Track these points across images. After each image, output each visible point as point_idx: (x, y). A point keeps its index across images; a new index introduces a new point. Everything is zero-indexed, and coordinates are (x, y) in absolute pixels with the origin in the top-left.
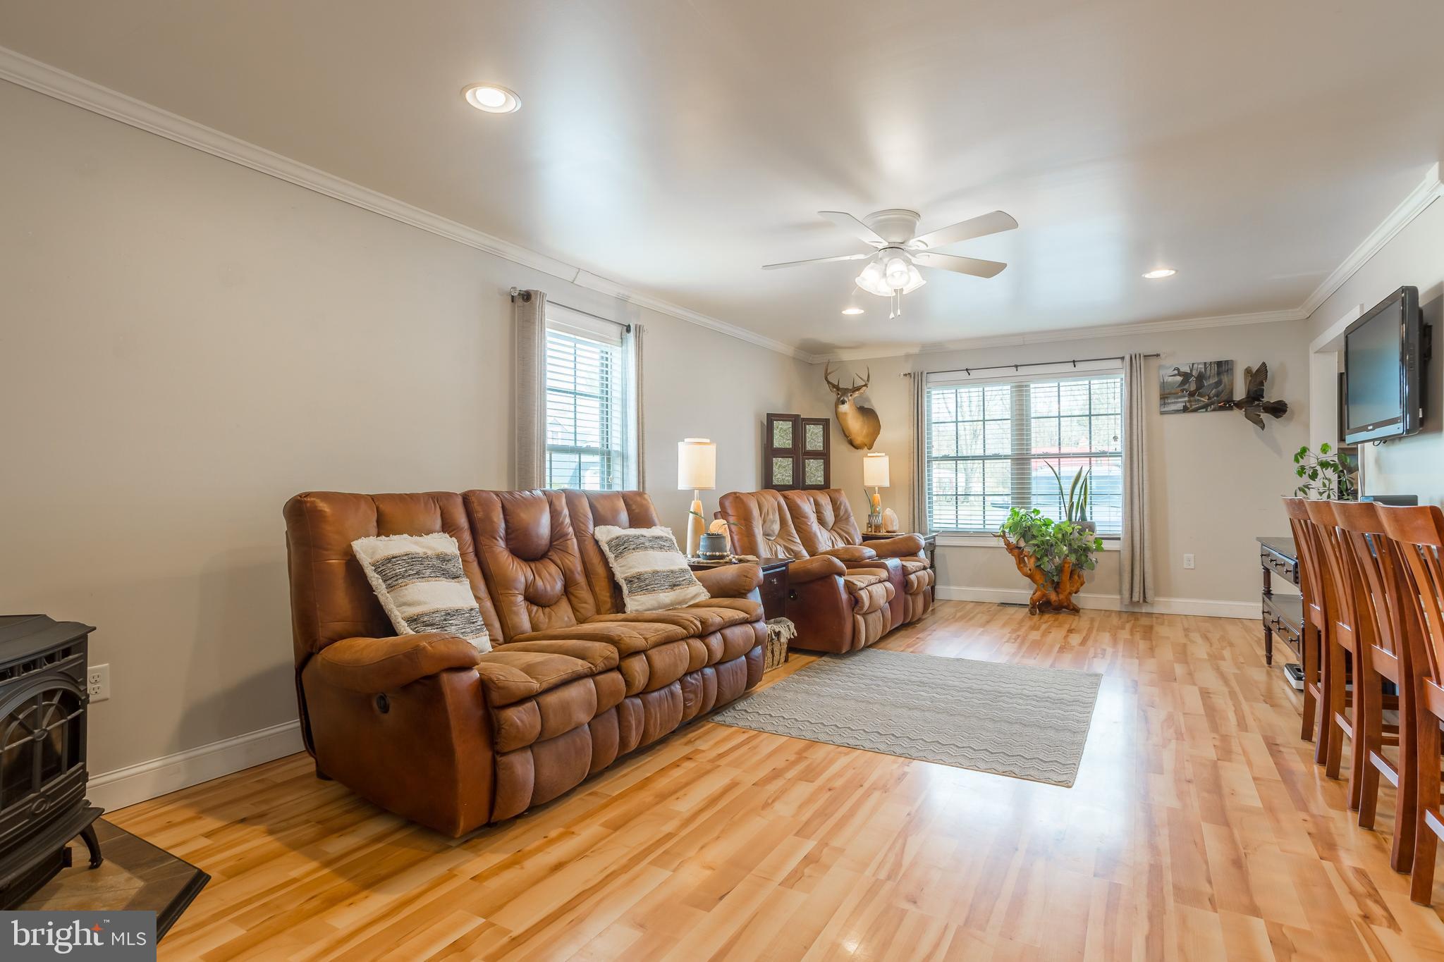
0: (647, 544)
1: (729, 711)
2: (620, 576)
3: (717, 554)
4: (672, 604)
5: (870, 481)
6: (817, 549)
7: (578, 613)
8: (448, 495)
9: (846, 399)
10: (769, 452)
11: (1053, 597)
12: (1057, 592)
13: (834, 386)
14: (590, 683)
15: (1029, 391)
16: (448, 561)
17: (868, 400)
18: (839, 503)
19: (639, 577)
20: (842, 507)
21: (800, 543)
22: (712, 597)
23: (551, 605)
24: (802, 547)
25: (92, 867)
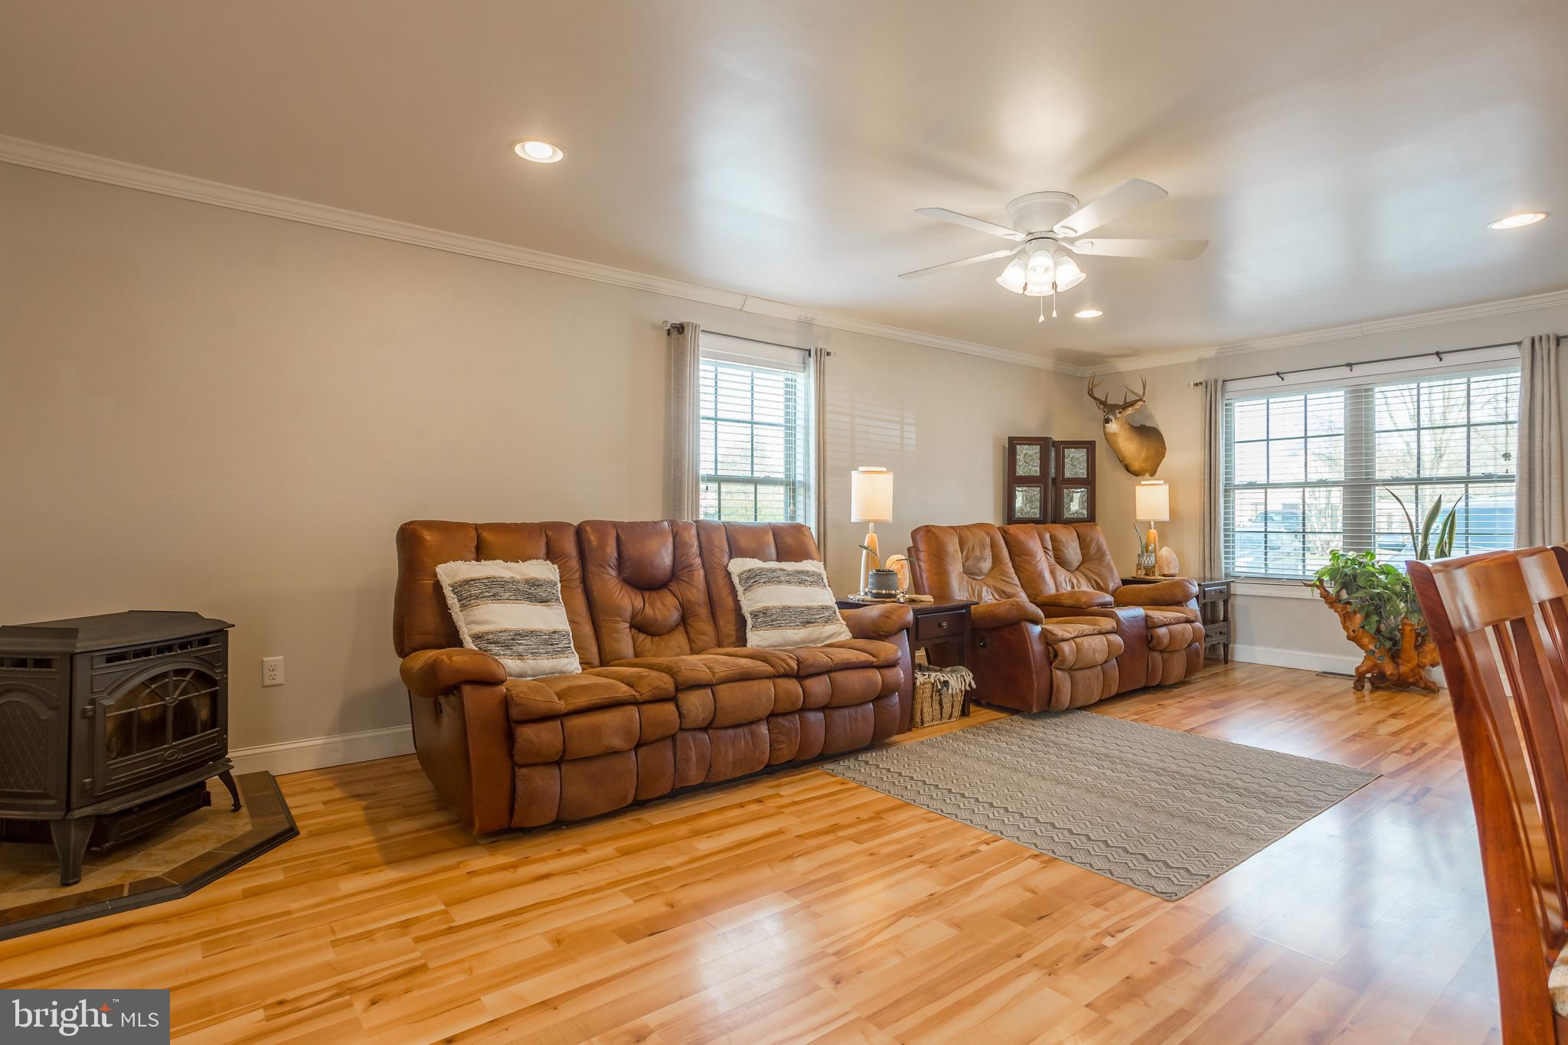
0: (782, 578)
1: (849, 761)
2: (746, 610)
3: (884, 592)
4: (803, 642)
5: (1142, 514)
6: (1042, 592)
7: (694, 645)
8: (560, 527)
9: (1111, 417)
10: (1012, 480)
11: (1389, 669)
12: (1394, 662)
13: (1101, 402)
14: (634, 711)
15: (1372, 396)
16: (538, 586)
17: (1150, 417)
18: (1088, 539)
19: (765, 612)
20: (1093, 545)
21: (1018, 583)
22: (854, 638)
23: (663, 634)
24: (1019, 589)
25: (234, 811)
